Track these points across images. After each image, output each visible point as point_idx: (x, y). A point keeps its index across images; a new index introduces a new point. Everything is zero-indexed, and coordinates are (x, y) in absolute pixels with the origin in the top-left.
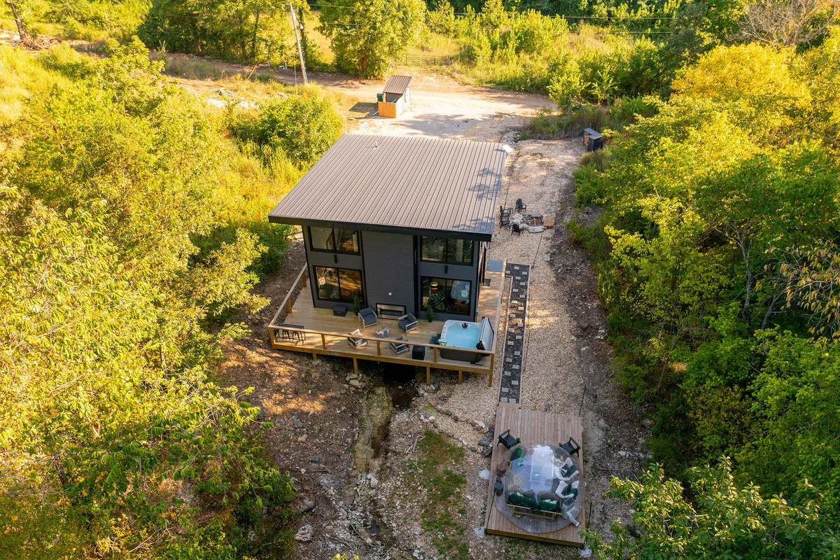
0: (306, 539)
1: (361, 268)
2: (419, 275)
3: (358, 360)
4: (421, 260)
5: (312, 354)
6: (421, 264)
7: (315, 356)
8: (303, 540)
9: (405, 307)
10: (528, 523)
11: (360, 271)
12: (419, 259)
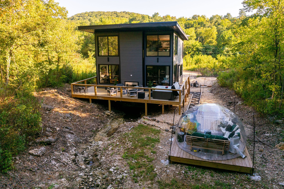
0: (37, 154)
1: (119, 64)
2: (145, 65)
3: (111, 101)
4: (146, 56)
5: (89, 99)
6: (146, 58)
7: (90, 101)
8: (34, 154)
9: (138, 82)
10: (204, 155)
11: (118, 65)
12: (145, 56)
